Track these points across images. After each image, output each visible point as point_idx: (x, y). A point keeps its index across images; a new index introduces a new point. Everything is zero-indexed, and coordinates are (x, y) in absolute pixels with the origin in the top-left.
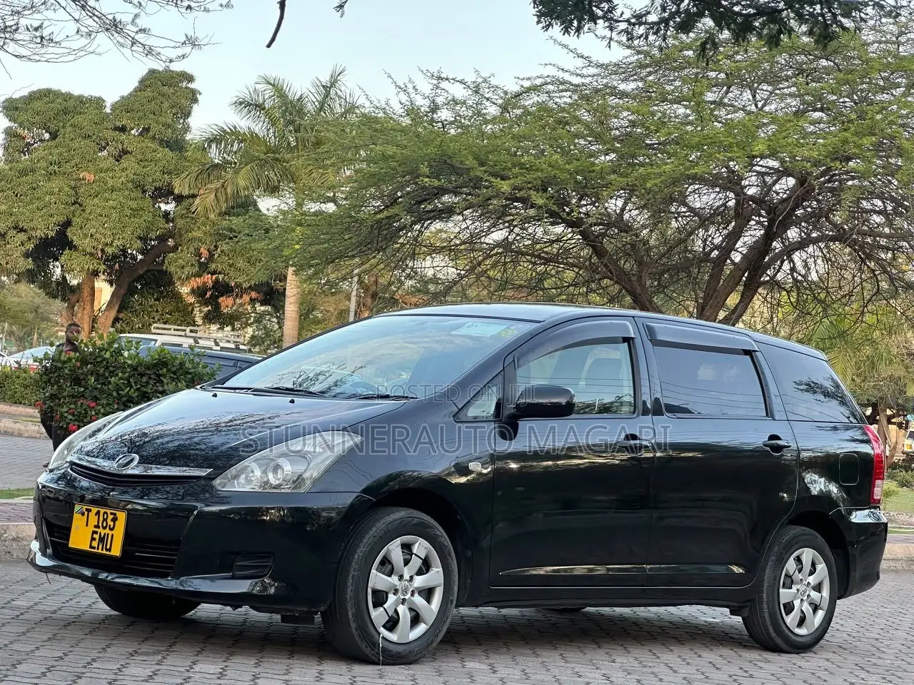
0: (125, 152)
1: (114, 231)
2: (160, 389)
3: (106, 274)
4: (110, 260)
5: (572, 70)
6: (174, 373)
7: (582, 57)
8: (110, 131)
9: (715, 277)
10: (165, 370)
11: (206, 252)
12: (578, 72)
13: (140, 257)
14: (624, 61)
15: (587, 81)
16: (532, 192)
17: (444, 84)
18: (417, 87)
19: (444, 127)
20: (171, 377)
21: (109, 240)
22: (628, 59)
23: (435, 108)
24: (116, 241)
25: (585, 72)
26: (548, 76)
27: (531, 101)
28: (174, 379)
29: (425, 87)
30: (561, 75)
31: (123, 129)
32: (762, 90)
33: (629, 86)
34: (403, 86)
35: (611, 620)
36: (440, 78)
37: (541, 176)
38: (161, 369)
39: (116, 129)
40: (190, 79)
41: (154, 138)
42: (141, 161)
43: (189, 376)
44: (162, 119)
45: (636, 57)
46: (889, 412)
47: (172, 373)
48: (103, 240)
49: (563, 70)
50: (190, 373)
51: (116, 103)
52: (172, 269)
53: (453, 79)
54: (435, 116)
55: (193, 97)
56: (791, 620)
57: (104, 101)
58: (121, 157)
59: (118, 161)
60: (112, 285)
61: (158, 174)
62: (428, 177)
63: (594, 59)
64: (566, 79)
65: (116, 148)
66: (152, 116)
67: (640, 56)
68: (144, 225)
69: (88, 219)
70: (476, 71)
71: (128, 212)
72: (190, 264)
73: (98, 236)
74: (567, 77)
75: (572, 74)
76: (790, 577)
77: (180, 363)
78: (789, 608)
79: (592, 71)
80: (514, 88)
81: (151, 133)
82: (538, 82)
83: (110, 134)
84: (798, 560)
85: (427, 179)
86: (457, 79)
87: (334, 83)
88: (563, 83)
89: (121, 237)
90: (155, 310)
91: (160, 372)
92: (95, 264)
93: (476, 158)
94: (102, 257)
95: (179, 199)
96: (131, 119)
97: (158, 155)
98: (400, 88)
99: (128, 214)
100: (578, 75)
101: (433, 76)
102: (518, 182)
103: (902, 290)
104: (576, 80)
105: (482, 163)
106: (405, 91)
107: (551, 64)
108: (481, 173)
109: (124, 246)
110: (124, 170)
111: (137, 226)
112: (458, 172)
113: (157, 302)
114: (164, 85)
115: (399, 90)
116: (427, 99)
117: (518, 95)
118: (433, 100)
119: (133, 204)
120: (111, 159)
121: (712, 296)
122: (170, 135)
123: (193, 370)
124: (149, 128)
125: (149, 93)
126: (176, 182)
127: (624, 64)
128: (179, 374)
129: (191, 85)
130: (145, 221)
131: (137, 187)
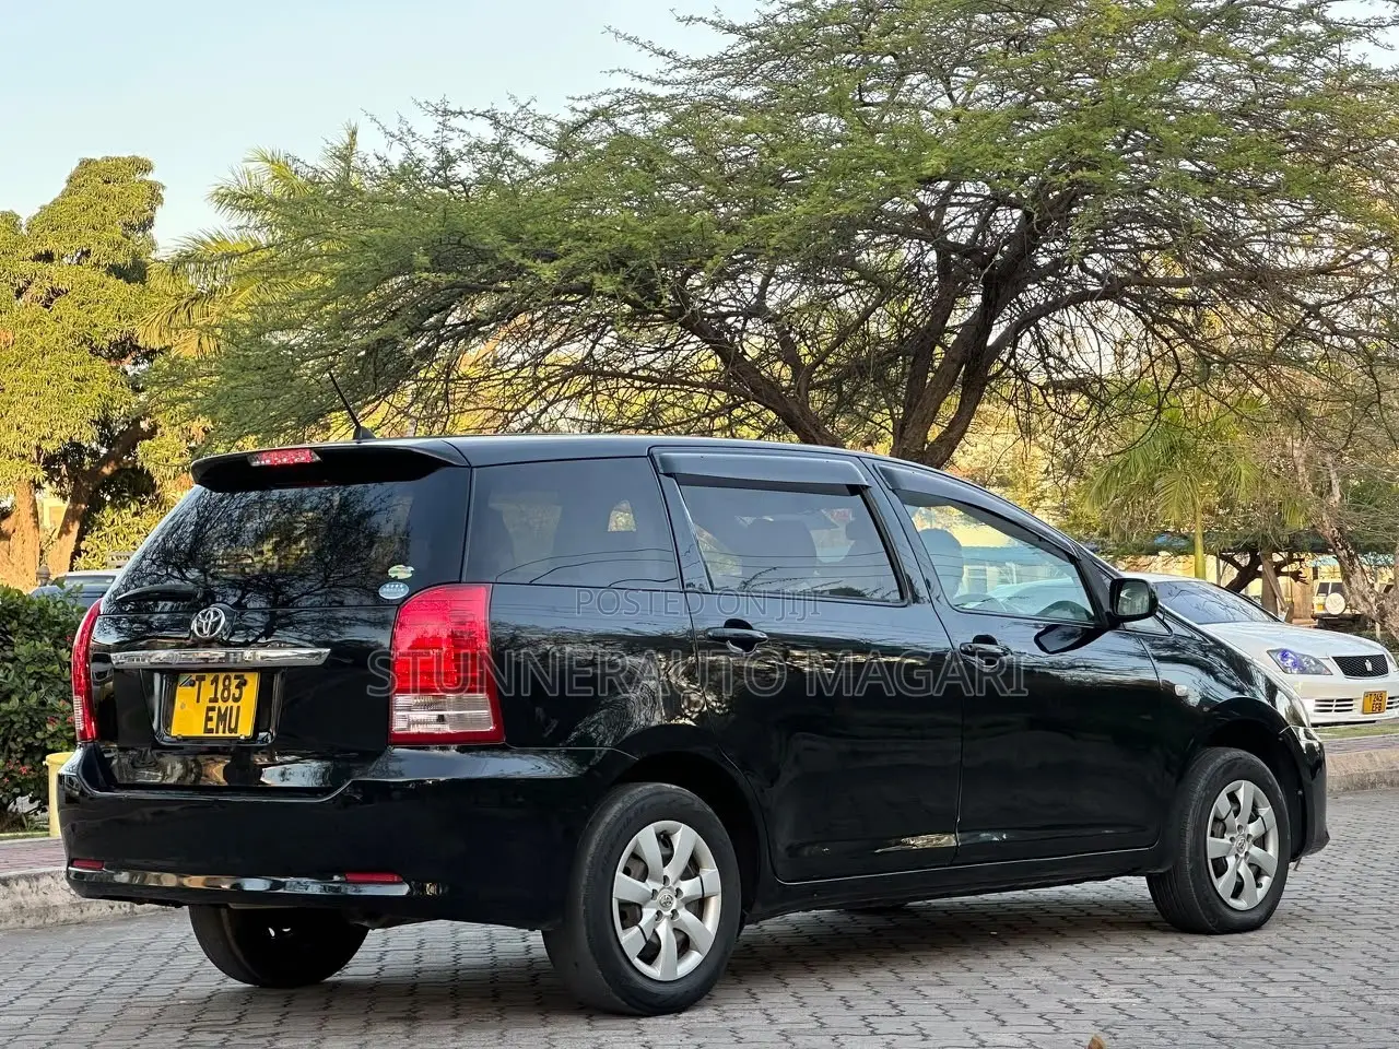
0: (56, 293)
1: (53, 416)
2: (10, 654)
3: (54, 483)
4: (50, 462)
5: (655, 76)
6: (31, 626)
7: (663, 54)
8: (31, 262)
9: (917, 376)
10: (15, 624)
11: (202, 433)
12: (664, 77)
13: (104, 451)
14: (730, 53)
15: (680, 90)
16: (595, 275)
17: (454, 122)
18: (413, 130)
19: (466, 191)
20: (25, 633)
21: (46, 431)
22: (736, 50)
23: (447, 162)
24: (57, 432)
25: (675, 75)
26: (618, 91)
27: (599, 132)
28: (31, 635)
29: (427, 126)
30: (638, 86)
31: (48, 257)
32: (957, 75)
33: (745, 94)
34: (397, 133)
36: (446, 112)
37: (608, 248)
38: (9, 622)
39: (38, 257)
40: (146, 167)
41: (97, 265)
42: (83, 304)
43: (57, 628)
44: (105, 235)
45: (748, 45)
46: (1277, 558)
47: (28, 626)
48: (37, 432)
49: (640, 77)
50: (58, 624)
51: (35, 218)
52: (149, 466)
53: (472, 112)
54: (449, 174)
55: (155, 195)
57: (18, 218)
58: (51, 300)
59: (47, 307)
60: (65, 499)
61: (111, 320)
62: (427, 270)
63: (681, 54)
64: (646, 92)
65: (41, 287)
66: (90, 232)
67: (753, 43)
68: (98, 402)
69: (10, 403)
70: (512, 97)
71: (71, 384)
72: (177, 454)
73: (28, 426)
74: (648, 88)
75: (657, 82)
77: (40, 610)
79: (682, 74)
80: (568, 118)
81: (92, 258)
82: (604, 101)
83: (28, 267)
85: (425, 275)
86: (477, 112)
87: (351, 146)
88: (643, 97)
89: (64, 424)
90: (136, 530)
91: (8, 627)
92: (29, 472)
93: (505, 231)
94: (39, 458)
95: (150, 354)
96: (59, 240)
97: (108, 292)
98: (393, 136)
99: (72, 388)
100: (664, 83)
101: (437, 110)
102: (570, 261)
103: (1219, 368)
104: (662, 92)
105: (515, 239)
106: (400, 139)
107: (620, 71)
108: (510, 253)
109: (71, 438)
110: (58, 319)
111: (87, 404)
112: (482, 256)
113: (138, 518)
114: (106, 182)
115: (391, 139)
116: (433, 148)
117: (578, 127)
118: (442, 148)
119: (78, 371)
120: (38, 306)
121: (915, 406)
122: (121, 259)
123: (62, 619)
124: (89, 251)
125: (82, 198)
126: (140, 330)
127: (731, 57)
128: (38, 627)
129: (150, 177)
130: (99, 396)
131: (80, 345)
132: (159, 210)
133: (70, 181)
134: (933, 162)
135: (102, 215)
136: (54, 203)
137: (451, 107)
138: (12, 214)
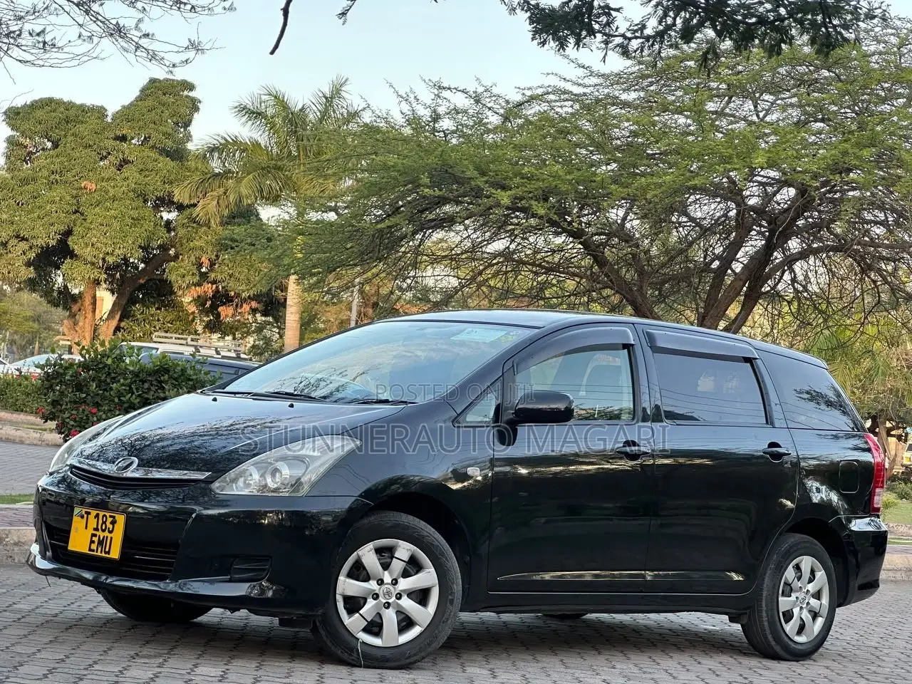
0: (126, 162)
1: (115, 240)
2: (161, 394)
4: (109, 269)
5: (574, 79)
6: (176, 379)
7: (583, 67)
8: (111, 140)
9: (716, 286)
10: (166, 377)
11: (207, 261)
12: (580, 81)
13: (142, 266)
14: (625, 71)
15: (588, 90)
16: (533, 202)
17: (445, 94)
18: (418, 97)
19: (445, 137)
20: (172, 384)
21: (110, 250)
22: (630, 70)
23: (436, 118)
24: (117, 250)
25: (587, 81)
26: (549, 86)
27: (532, 111)
28: (175, 385)
29: (427, 96)
30: (562, 85)
31: (123, 139)
32: (763, 100)
33: (632, 96)
34: (405, 96)
35: (612, 627)
36: (442, 88)
37: (542, 186)
38: (163, 375)
39: (117, 138)
40: (191, 87)
41: (154, 147)
42: (142, 170)
43: (191, 383)
44: (162, 129)
45: (637, 68)
46: (888, 425)
47: (174, 379)
48: (104, 249)
49: (565, 79)
50: (192, 380)
51: (117, 113)
52: (172, 278)
53: (456, 89)
54: (437, 125)
55: (194, 105)
56: (790, 628)
57: (106, 110)
58: (122, 166)
59: (120, 170)
60: (113, 294)
61: (159, 183)
62: (428, 187)
63: (595, 69)
64: (567, 89)
65: (116, 158)
66: (152, 125)
67: (641, 66)
68: (145, 234)
69: (89, 229)
70: (478, 79)
71: (130, 221)
72: (191, 273)
73: (99, 245)
74: (569, 87)
75: (574, 83)
76: (790, 585)
77: (182, 370)
78: (788, 616)
79: (594, 80)
80: (516, 97)
81: (151, 142)
82: (540, 91)
83: (110, 144)
84: (798, 568)
85: (427, 189)
86: (459, 89)
88: (565, 92)
89: (122, 246)
90: (156, 318)
91: (162, 378)
92: (96, 273)
93: (477, 168)
94: (103, 266)
95: (180, 208)
96: (132, 128)
97: (159, 165)
98: (402, 97)
99: (129, 224)
100: (579, 85)
101: (435, 85)
102: (519, 192)
103: (903, 301)
104: (577, 90)
105: (483, 174)
106: (406, 100)
107: (553, 74)
108: (480, 182)
109: (125, 255)
110: (126, 179)
111: (138, 235)
112: (459, 181)
113: (159, 311)
114: (165, 94)
115: (401, 99)
116: (429, 109)
117: (520, 104)
118: (435, 109)
119: (135, 214)
120: (113, 169)
121: (713, 305)
122: (169, 144)
123: (194, 377)
124: (149, 137)
125: (149, 103)
126: (176, 192)
127: (626, 74)
128: (180, 381)
129: (192, 94)
130: (146, 231)
131: (138, 197)
132: (196, 115)
133: (142, 91)
134: (760, 160)
135: (160, 116)
136: (131, 104)
137: (445, 85)
138: (102, 107)
